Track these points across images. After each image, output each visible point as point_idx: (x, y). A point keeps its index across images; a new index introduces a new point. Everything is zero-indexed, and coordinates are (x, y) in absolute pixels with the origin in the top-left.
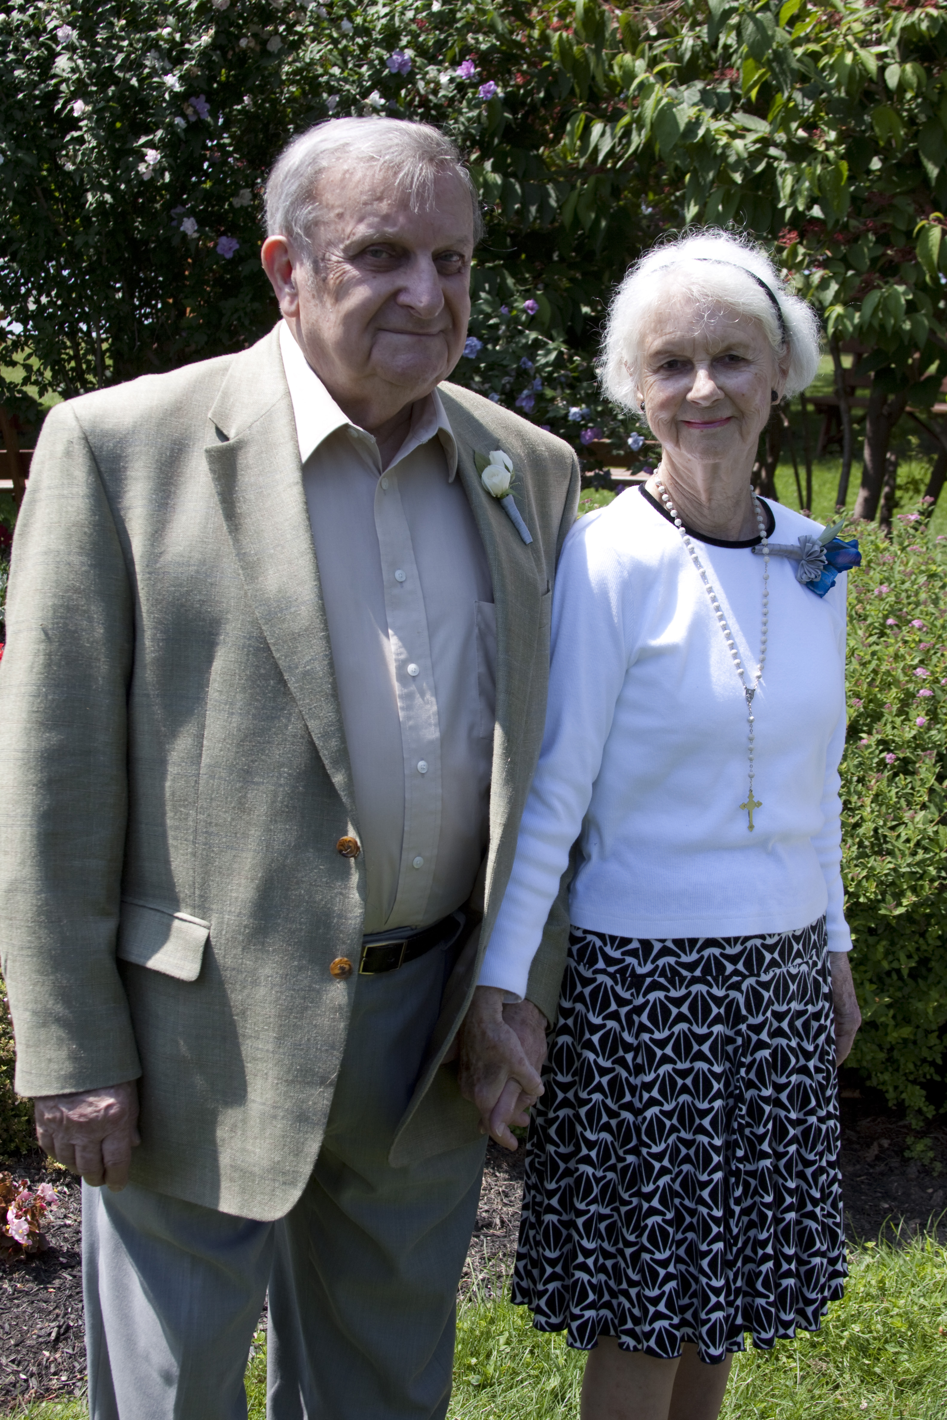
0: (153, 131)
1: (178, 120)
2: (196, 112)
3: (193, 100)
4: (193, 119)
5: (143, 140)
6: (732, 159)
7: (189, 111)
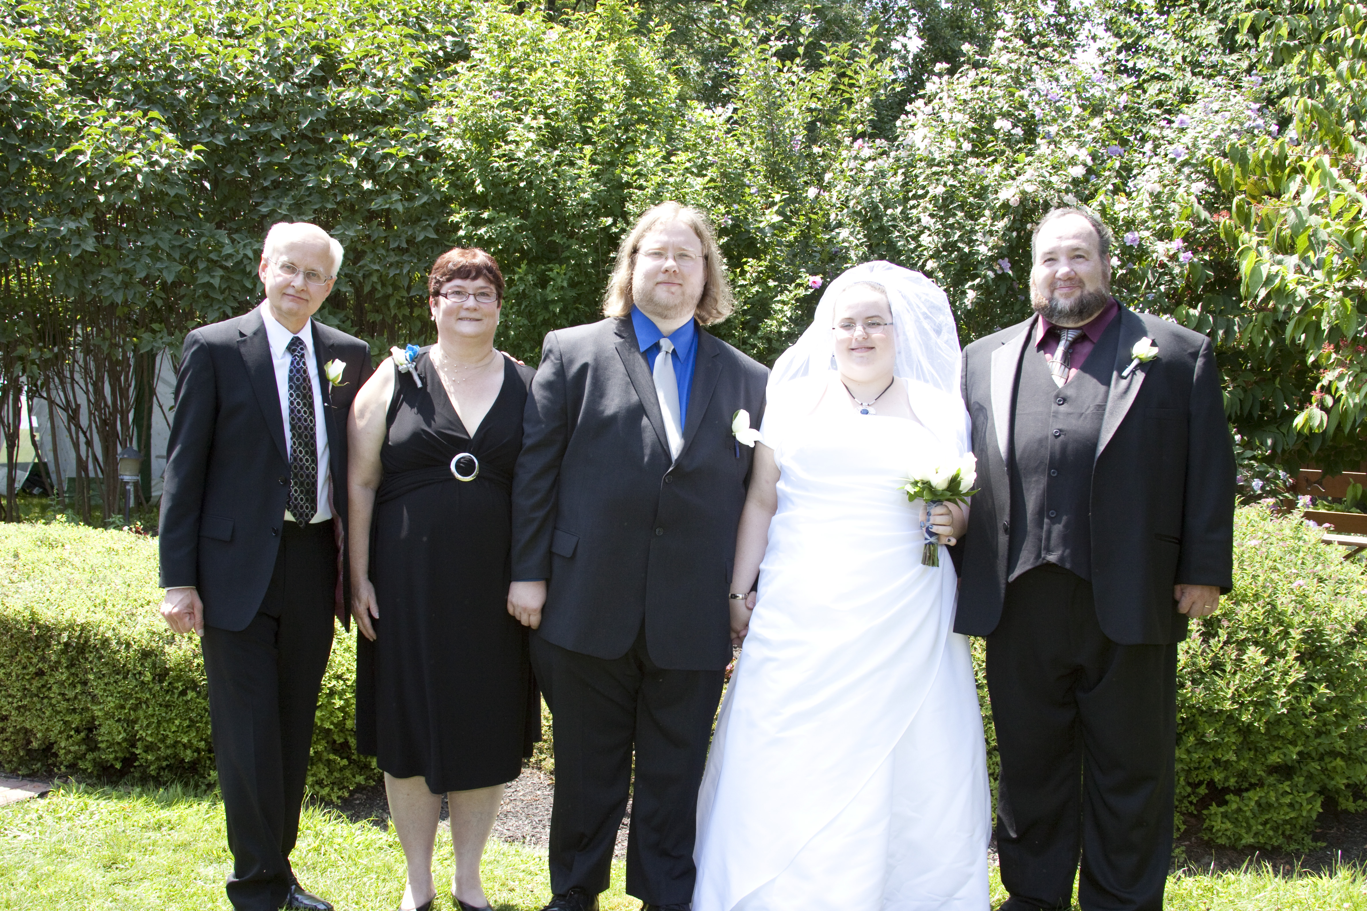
0: (973, 280)
1: (991, 274)
2: (1001, 268)
3: (1000, 261)
4: (1000, 272)
5: (970, 283)
6: (1298, 299)
7: (997, 268)
